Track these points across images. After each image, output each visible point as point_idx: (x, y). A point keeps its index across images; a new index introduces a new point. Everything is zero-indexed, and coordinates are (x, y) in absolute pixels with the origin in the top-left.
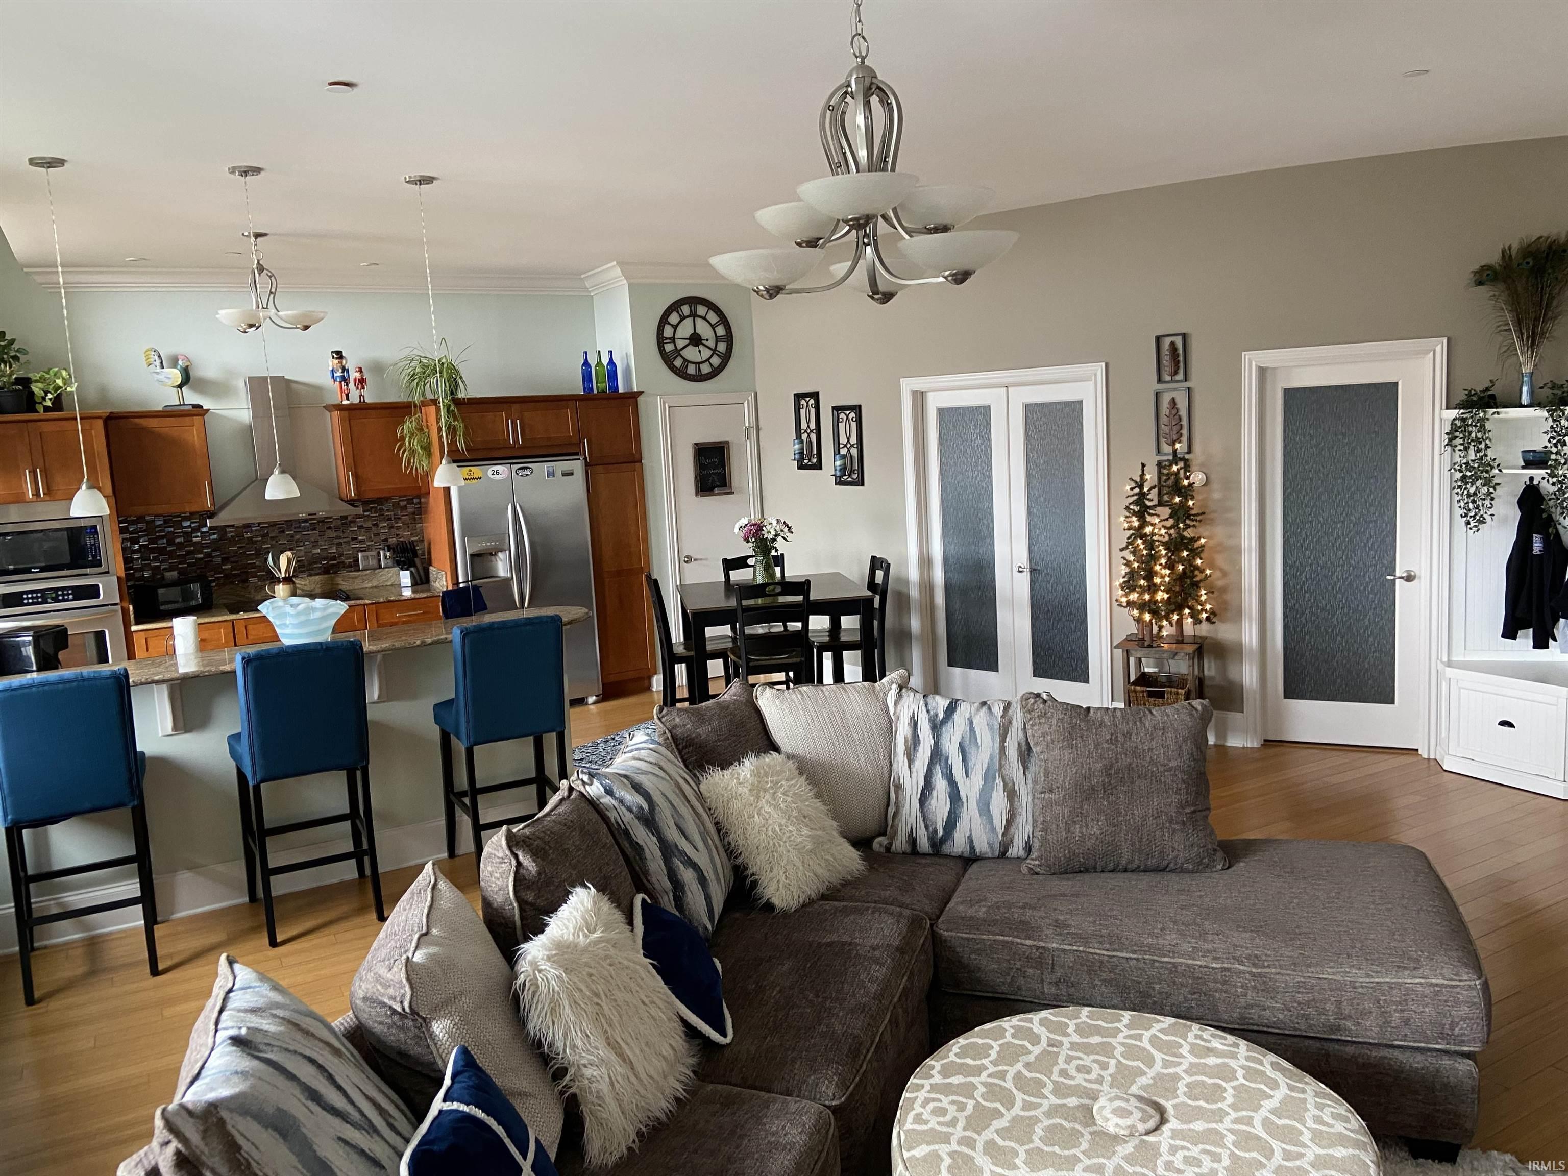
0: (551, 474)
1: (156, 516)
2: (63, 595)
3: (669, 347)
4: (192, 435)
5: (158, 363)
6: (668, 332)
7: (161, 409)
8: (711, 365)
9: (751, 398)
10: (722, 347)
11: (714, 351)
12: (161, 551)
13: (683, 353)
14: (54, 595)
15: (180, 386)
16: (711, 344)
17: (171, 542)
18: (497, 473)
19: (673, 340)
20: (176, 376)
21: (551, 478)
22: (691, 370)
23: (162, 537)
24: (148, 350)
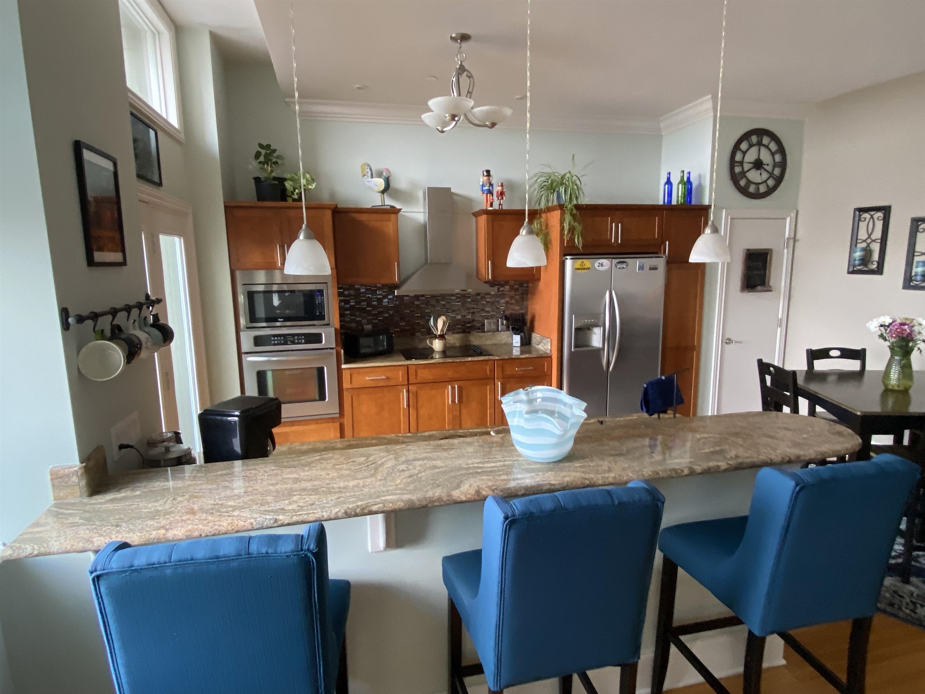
0: (641, 268)
1: (361, 285)
2: (298, 339)
3: (737, 170)
4: (389, 228)
5: (369, 174)
6: (738, 157)
7: (370, 207)
8: (767, 185)
9: (793, 215)
10: (777, 172)
11: (771, 175)
12: (363, 310)
13: (748, 174)
14: (292, 339)
15: (383, 192)
16: (769, 168)
17: (369, 305)
18: (602, 265)
19: (741, 163)
20: (380, 183)
21: (641, 271)
22: (752, 189)
23: (364, 301)
24: (363, 165)
